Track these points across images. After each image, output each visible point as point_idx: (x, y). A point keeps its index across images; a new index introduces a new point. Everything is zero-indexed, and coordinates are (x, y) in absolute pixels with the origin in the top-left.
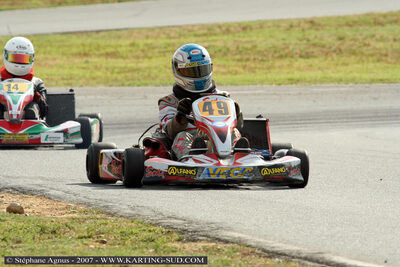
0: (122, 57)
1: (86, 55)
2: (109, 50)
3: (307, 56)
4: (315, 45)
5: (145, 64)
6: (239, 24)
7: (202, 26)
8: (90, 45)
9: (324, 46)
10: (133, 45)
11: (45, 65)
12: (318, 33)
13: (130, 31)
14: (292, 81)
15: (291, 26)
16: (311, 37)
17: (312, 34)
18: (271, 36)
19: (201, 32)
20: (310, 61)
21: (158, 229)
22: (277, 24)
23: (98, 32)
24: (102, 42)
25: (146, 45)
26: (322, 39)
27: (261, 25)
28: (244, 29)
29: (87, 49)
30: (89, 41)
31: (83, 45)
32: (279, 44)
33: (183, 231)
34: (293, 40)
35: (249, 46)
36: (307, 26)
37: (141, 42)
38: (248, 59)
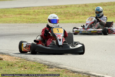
0: (31, 15)
1: (21, 14)
2: (27, 13)
3: (84, 15)
4: (86, 12)
5: (38, 17)
9: (89, 12)
10: (34, 11)
12: (87, 8)
13: (33, 7)
14: (80, 22)
16: (85, 9)
17: (86, 8)
18: (74, 9)
19: (54, 8)
20: (85, 16)
21: (41, 65)
23: (24, 8)
24: (25, 11)
25: (38, 11)
26: (88, 10)
27: (71, 6)
28: (66, 7)
30: (21, 10)
31: (20, 11)
32: (76, 11)
33: (49, 65)
34: (80, 10)
35: (68, 12)
37: (36, 11)
38: (67, 16)
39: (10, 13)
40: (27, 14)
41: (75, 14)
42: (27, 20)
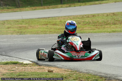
0: (58, 25)
1: (47, 25)
2: (53, 23)
3: (115, 24)
4: (117, 21)
6: (91, 15)
7: (80, 16)
8: (47, 22)
9: (119, 21)
10: (60, 21)
11: (35, 28)
12: (117, 17)
13: (59, 17)
14: (113, 32)
15: (107, 15)
16: (115, 18)
18: (103, 18)
19: (80, 17)
21: (97, 76)
22: (103, 15)
23: (49, 18)
24: (51, 21)
26: (118, 19)
27: (98, 15)
28: (93, 16)
29: (47, 23)
30: (46, 20)
31: (45, 22)
32: (106, 20)
33: (106, 77)
35: (96, 21)
36: (112, 15)
38: (97, 25)
39: (35, 24)
40: (53, 25)
41: (105, 24)
42: (55, 30)
